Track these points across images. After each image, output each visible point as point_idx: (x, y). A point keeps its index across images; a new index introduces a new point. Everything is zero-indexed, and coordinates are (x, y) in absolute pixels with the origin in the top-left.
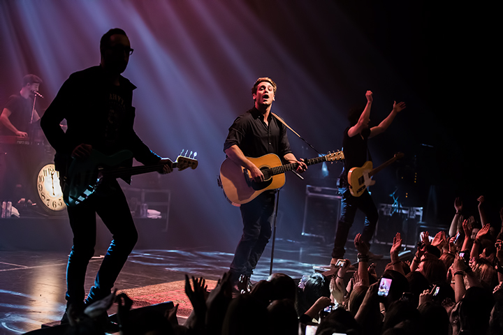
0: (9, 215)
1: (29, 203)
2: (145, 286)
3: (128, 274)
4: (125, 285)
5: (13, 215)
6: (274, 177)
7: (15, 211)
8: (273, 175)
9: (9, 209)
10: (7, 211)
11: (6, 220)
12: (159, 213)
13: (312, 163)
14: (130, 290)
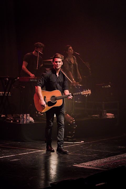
0: (28, 121)
1: (39, 114)
2: (108, 157)
3: (97, 151)
4: (96, 157)
5: (31, 122)
6: (57, 101)
7: (31, 119)
8: (57, 100)
9: (28, 118)
10: (27, 120)
11: (27, 124)
12: (113, 115)
13: (75, 95)
14: (99, 160)
